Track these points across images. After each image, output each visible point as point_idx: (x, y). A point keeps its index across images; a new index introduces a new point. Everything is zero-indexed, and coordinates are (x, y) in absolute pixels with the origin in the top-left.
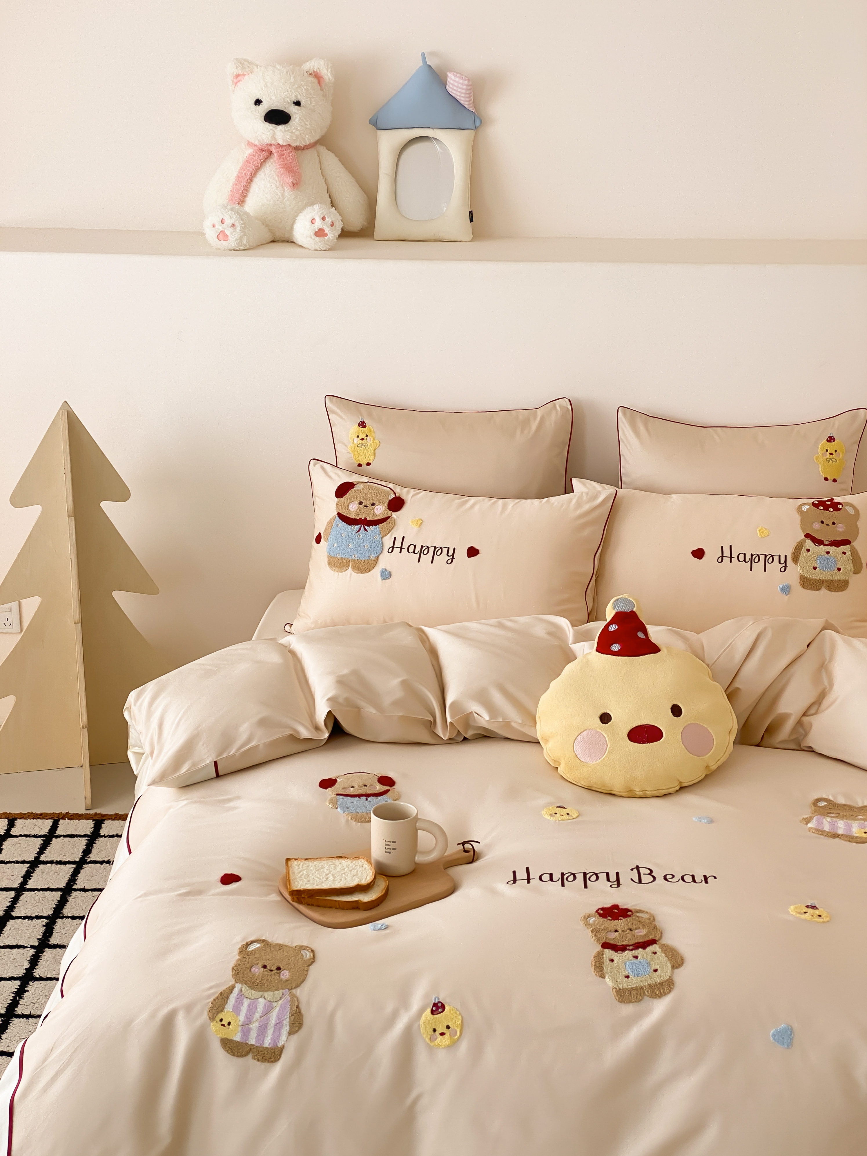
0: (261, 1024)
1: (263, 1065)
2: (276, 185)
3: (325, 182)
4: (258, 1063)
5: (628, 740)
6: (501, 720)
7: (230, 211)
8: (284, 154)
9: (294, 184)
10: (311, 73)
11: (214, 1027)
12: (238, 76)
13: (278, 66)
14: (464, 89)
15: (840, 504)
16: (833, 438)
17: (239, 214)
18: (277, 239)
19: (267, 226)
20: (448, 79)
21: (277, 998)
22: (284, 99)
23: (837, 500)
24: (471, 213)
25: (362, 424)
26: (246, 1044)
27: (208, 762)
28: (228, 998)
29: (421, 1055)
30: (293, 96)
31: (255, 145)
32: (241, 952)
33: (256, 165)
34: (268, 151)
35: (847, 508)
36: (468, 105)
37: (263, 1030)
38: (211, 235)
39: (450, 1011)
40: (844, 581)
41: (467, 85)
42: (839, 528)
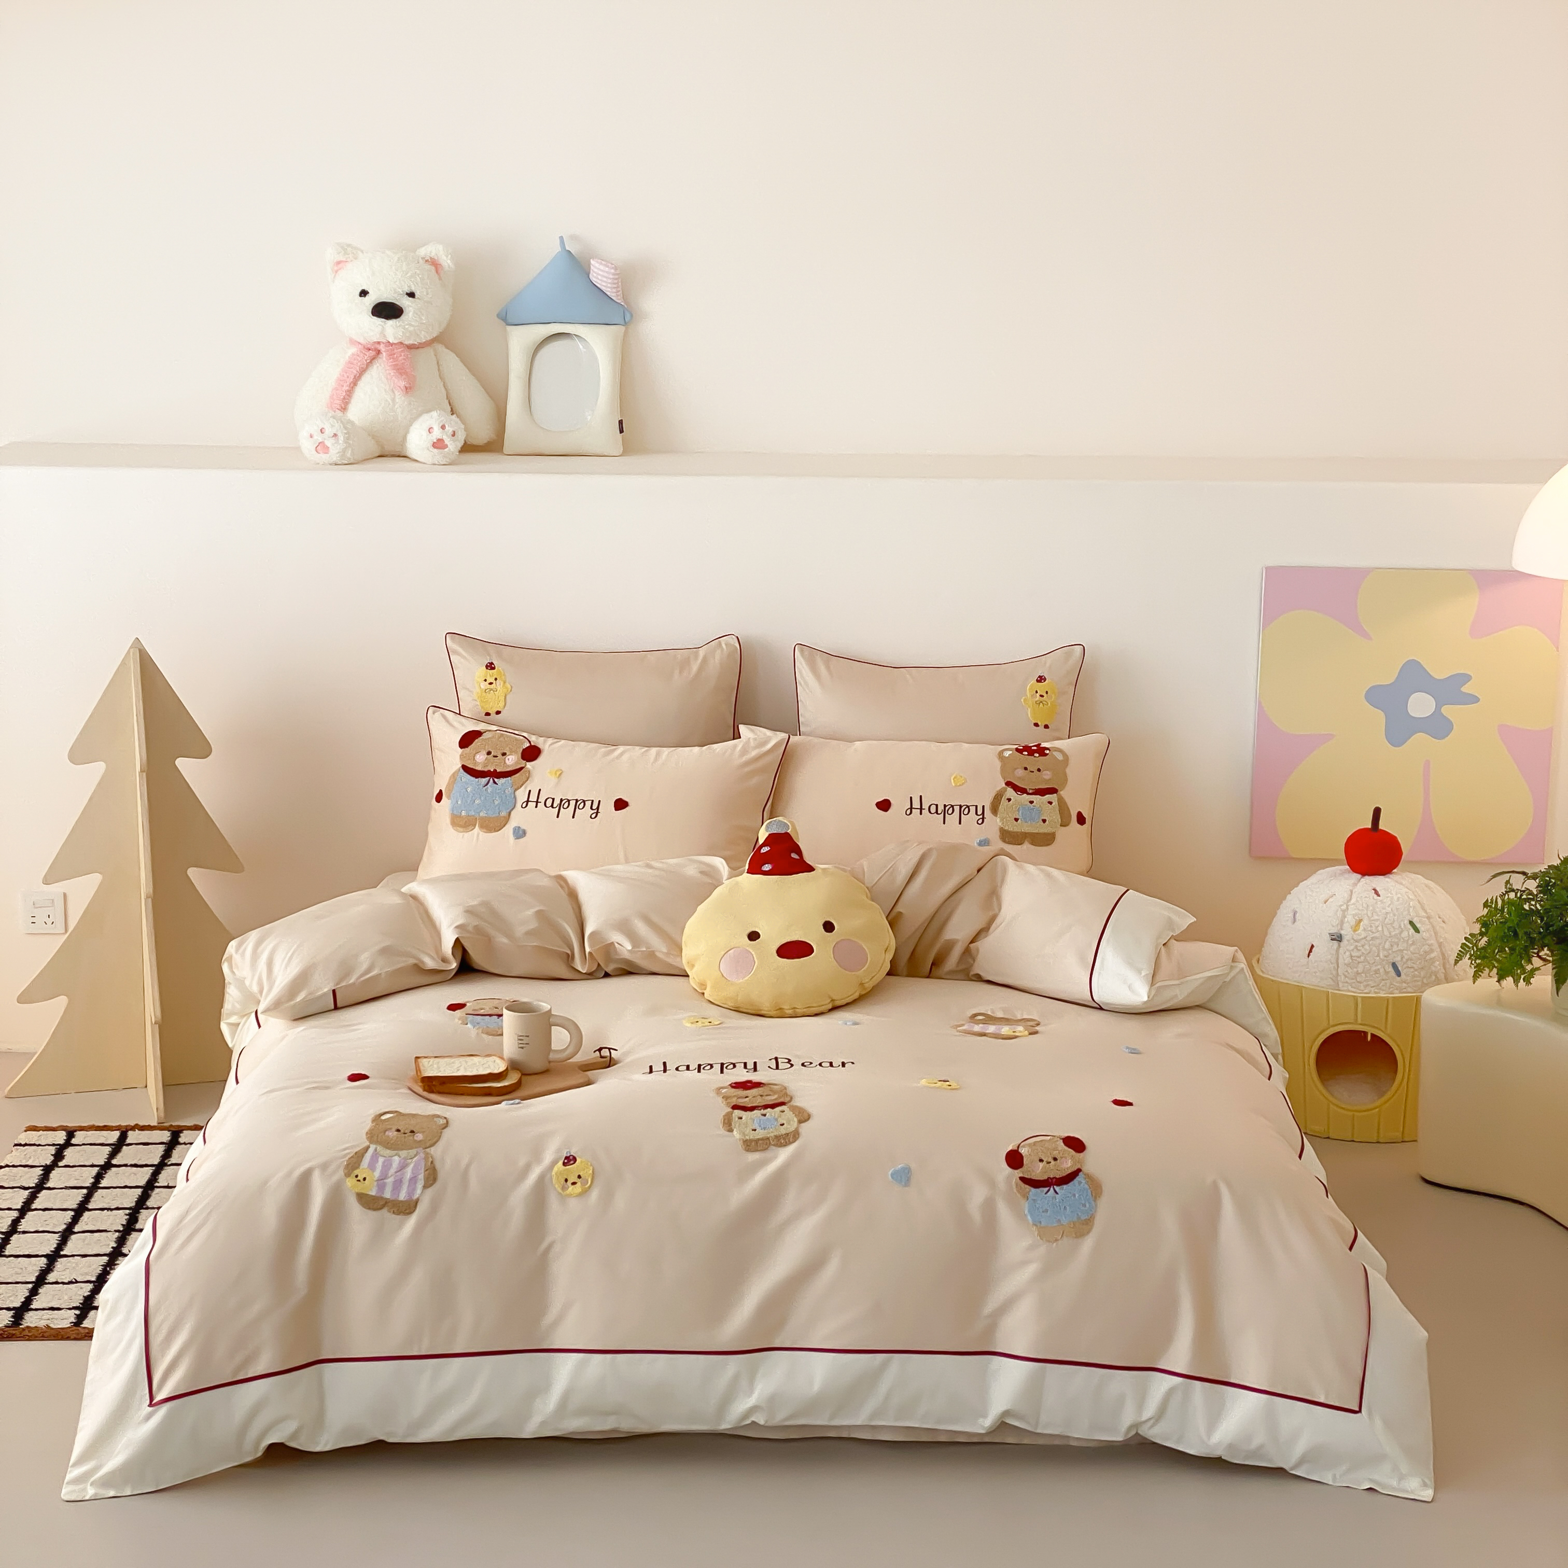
0: (397, 1179)
1: (399, 1217)
3: (444, 387)
4: (394, 1215)
5: (777, 957)
6: (645, 949)
7: (331, 419)
8: (394, 354)
9: (406, 388)
10: (426, 259)
11: (350, 1182)
12: (339, 263)
13: (388, 252)
14: (609, 278)
15: (1048, 749)
16: (1043, 677)
17: (342, 422)
18: (387, 453)
19: (374, 437)
20: (592, 267)
21: (411, 1156)
22: (395, 290)
23: (1044, 745)
24: (621, 422)
25: (490, 666)
26: (382, 1198)
27: (326, 990)
28: (363, 1156)
29: (554, 1203)
30: (406, 286)
31: (359, 343)
32: (373, 1121)
33: (361, 367)
34: (375, 350)
35: (1055, 753)
36: (616, 296)
37: (398, 1184)
38: (307, 446)
39: (581, 1162)
40: (1049, 834)
41: (614, 274)
42: (1045, 775)
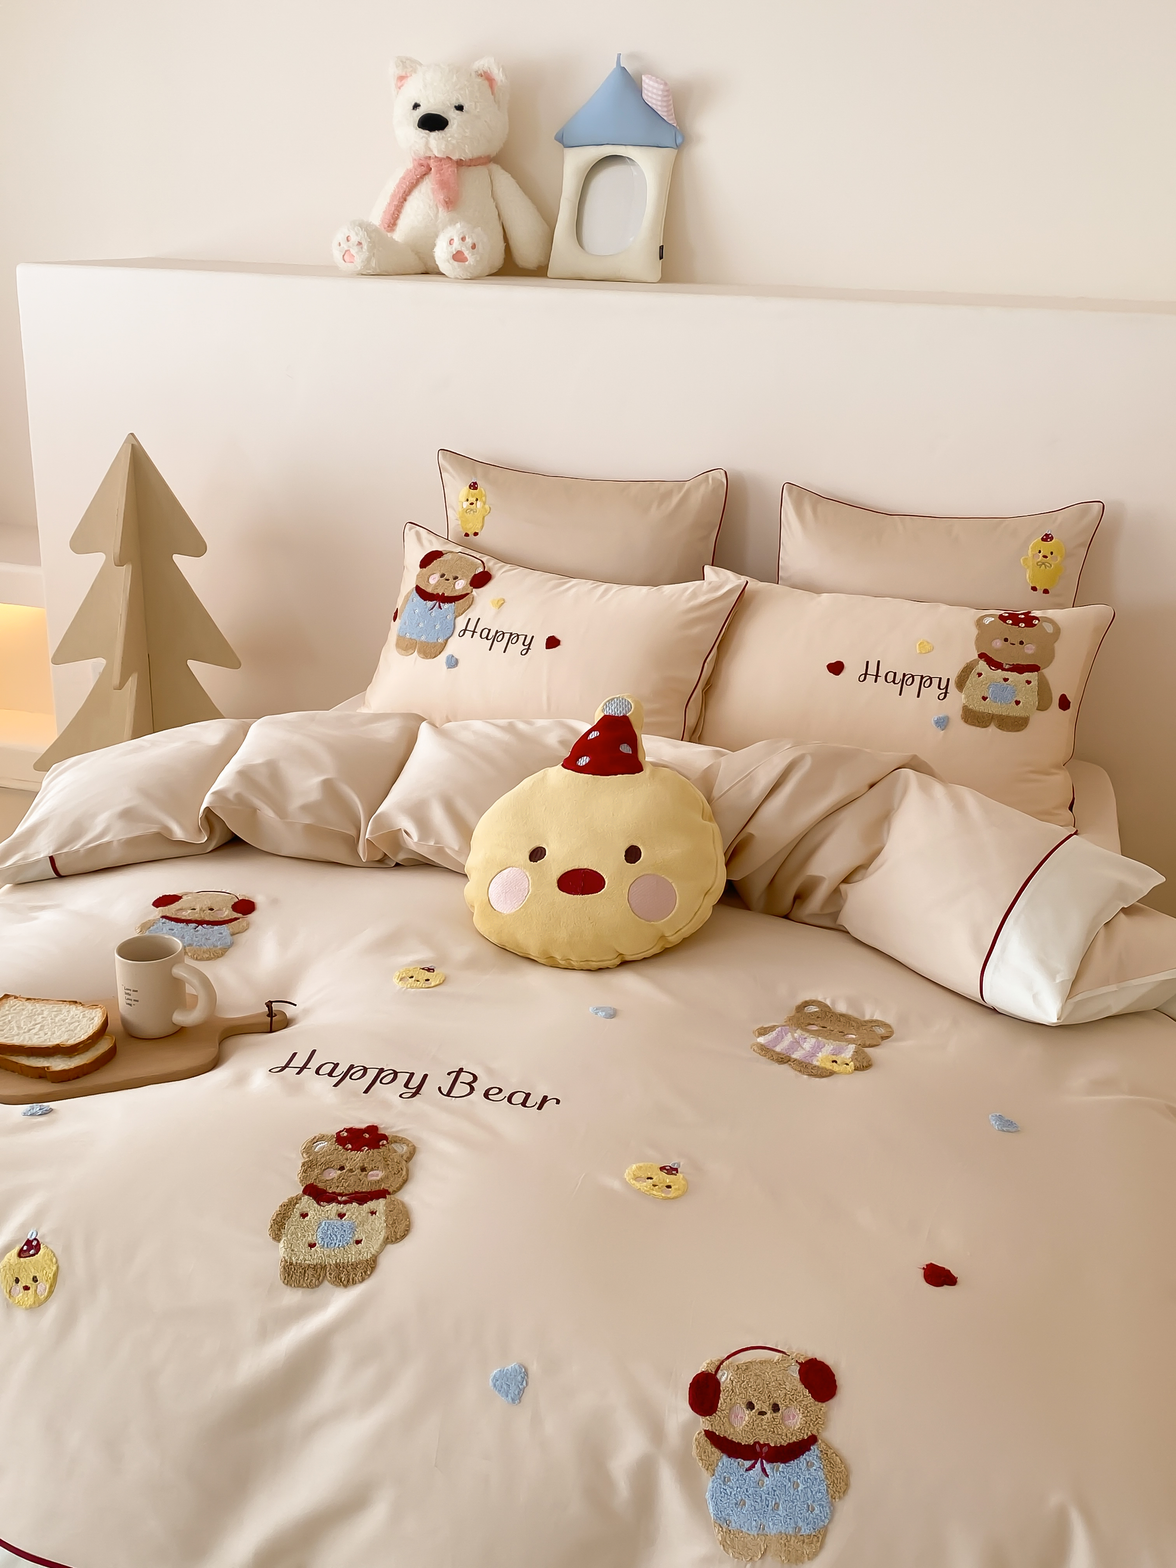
2: (429, 205)
3: (496, 207)
5: (557, 888)
6: (432, 843)
7: (357, 228)
8: (442, 170)
9: (446, 203)
10: (479, 72)
12: (401, 78)
14: (659, 95)
15: (1037, 618)
16: (1050, 536)
19: (417, 253)
20: (644, 83)
22: (443, 102)
23: (1036, 614)
24: (661, 248)
25: (474, 486)
27: (42, 856)
30: (455, 99)
31: (415, 160)
33: (412, 183)
34: (427, 166)
35: (1045, 624)
36: (668, 115)
38: (337, 255)
39: (44, 1255)
40: (1021, 718)
41: (663, 91)
42: (1028, 649)
